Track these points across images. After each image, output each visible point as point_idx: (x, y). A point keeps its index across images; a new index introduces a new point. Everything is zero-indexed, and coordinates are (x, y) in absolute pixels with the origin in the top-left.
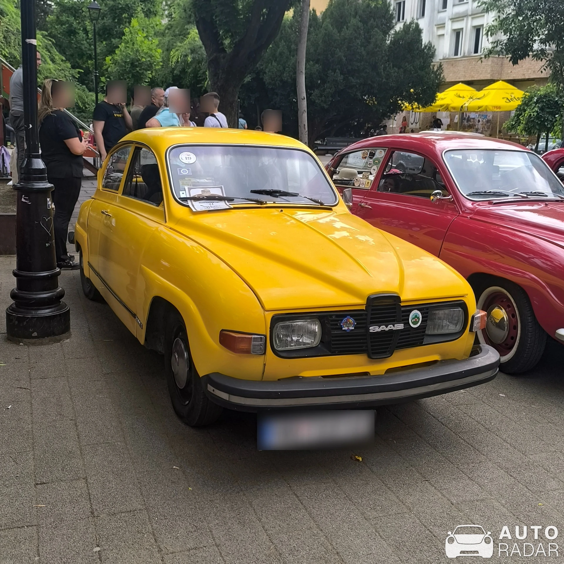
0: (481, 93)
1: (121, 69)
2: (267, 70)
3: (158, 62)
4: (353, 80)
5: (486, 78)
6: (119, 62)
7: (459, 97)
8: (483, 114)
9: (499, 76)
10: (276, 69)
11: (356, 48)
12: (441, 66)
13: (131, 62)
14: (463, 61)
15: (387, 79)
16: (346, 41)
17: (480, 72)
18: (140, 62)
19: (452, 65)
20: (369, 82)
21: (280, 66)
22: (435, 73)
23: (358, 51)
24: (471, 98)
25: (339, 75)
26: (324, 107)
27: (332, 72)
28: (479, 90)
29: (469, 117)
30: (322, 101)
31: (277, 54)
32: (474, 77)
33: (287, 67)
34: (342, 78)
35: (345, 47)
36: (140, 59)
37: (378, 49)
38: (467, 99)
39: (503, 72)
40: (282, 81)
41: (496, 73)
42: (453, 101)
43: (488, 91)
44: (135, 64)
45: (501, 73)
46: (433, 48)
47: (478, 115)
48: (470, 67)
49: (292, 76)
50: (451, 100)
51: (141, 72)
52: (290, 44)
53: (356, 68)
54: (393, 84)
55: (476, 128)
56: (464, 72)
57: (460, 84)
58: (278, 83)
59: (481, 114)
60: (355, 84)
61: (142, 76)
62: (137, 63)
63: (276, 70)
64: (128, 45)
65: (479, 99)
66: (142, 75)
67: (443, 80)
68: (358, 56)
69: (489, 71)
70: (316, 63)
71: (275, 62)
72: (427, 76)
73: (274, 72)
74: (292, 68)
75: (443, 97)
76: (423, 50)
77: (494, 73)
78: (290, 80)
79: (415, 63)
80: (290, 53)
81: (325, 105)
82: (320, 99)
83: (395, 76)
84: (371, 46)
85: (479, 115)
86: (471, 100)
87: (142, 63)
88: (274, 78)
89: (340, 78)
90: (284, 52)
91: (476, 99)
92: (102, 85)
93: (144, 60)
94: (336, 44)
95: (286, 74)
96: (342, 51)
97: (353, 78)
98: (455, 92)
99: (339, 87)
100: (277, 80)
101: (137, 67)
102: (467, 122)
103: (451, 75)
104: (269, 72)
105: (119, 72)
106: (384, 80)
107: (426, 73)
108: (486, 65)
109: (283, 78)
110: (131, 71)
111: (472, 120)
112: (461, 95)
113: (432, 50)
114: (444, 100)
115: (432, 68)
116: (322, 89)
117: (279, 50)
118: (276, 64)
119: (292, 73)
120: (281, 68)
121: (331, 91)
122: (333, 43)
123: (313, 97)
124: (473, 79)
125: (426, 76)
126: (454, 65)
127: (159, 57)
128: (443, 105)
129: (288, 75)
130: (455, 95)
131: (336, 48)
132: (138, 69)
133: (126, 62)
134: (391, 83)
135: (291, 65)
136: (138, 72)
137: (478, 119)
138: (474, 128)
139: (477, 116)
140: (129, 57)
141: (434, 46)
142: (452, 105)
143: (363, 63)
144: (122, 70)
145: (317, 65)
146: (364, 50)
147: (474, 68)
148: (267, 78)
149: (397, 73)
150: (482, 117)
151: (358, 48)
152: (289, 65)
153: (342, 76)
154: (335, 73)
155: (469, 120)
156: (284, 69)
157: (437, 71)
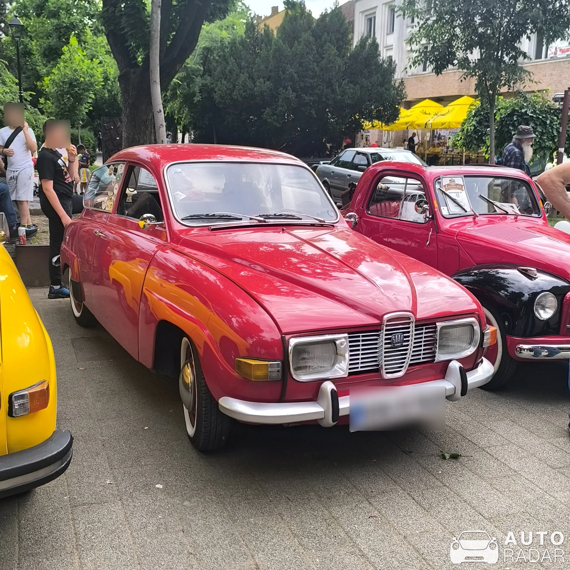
0: (445, 110)
1: (59, 89)
2: (216, 89)
3: (99, 82)
4: (306, 98)
5: (453, 94)
6: (56, 82)
7: (426, 113)
8: (454, 131)
9: (467, 92)
10: (226, 87)
11: (308, 64)
12: (402, 82)
13: (69, 82)
14: (431, 77)
15: (342, 96)
16: (297, 56)
17: (448, 88)
18: (78, 82)
19: (421, 81)
20: (324, 99)
21: (229, 84)
22: (397, 89)
23: (310, 66)
24: (436, 114)
25: (291, 93)
26: (277, 126)
27: (283, 90)
28: (445, 106)
29: (440, 134)
30: (274, 120)
31: (227, 71)
32: (442, 93)
33: (237, 85)
34: (295, 96)
35: (296, 63)
36: (79, 78)
37: (331, 65)
38: (432, 115)
39: (470, 87)
40: (232, 99)
41: (464, 88)
42: (418, 118)
43: (453, 107)
44: (73, 84)
45: (469, 89)
46: (394, 64)
47: (448, 132)
48: (438, 83)
49: (242, 94)
50: (416, 117)
51: (79, 92)
52: (240, 61)
53: (309, 85)
54: (349, 102)
55: (447, 146)
56: (433, 88)
57: (427, 100)
58: (228, 102)
59: (452, 131)
60: (309, 101)
61: (81, 97)
62: (76, 83)
63: (225, 89)
64: (66, 64)
65: (443, 115)
66: (82, 95)
67: (405, 96)
68: (310, 73)
69: (456, 87)
70: (268, 80)
71: (225, 80)
72: (387, 92)
73: (223, 91)
74: (242, 86)
75: (409, 114)
76: (382, 65)
77: (461, 89)
78: (240, 99)
79: (372, 79)
80: (240, 70)
81: (277, 124)
82: (272, 117)
83: (351, 93)
84: (324, 61)
85: (450, 132)
86: (436, 116)
87: (81, 82)
88: (224, 96)
89: (292, 95)
90: (234, 70)
91: (440, 115)
92: (41, 107)
93: (82, 79)
94: (286, 61)
95: (236, 92)
96: (293, 67)
97: (306, 95)
98: (421, 109)
99: (292, 105)
100: (227, 99)
101: (76, 87)
102: (438, 140)
103: (420, 91)
104: (219, 90)
105: (57, 92)
106: (339, 97)
107: (386, 90)
108: (453, 80)
109: (234, 97)
110: (69, 91)
111: (443, 138)
112: (426, 112)
113: (393, 66)
114: (410, 117)
115: (393, 84)
116: (274, 107)
117: (228, 68)
118: (225, 83)
119: (242, 91)
120: (231, 86)
121: (283, 110)
122: (283, 59)
123: (265, 116)
124: (441, 95)
125: (385, 93)
126: (422, 81)
127: (99, 76)
128: (408, 123)
129: (238, 93)
130: (421, 112)
131: (287, 64)
132: (77, 89)
133: (64, 82)
134: (347, 100)
135: (240, 83)
136: (76, 92)
137: (448, 137)
138: (445, 146)
139: (448, 134)
140: (67, 77)
141: (395, 61)
142: (417, 123)
143: (316, 79)
144: (60, 91)
145: (268, 83)
146: (317, 66)
147: (442, 83)
148: (216, 97)
149: (353, 89)
150: (452, 134)
151: (310, 64)
152: (239, 83)
153: (294, 94)
154: (286, 90)
155: (439, 138)
156: (234, 87)
157: (399, 87)
